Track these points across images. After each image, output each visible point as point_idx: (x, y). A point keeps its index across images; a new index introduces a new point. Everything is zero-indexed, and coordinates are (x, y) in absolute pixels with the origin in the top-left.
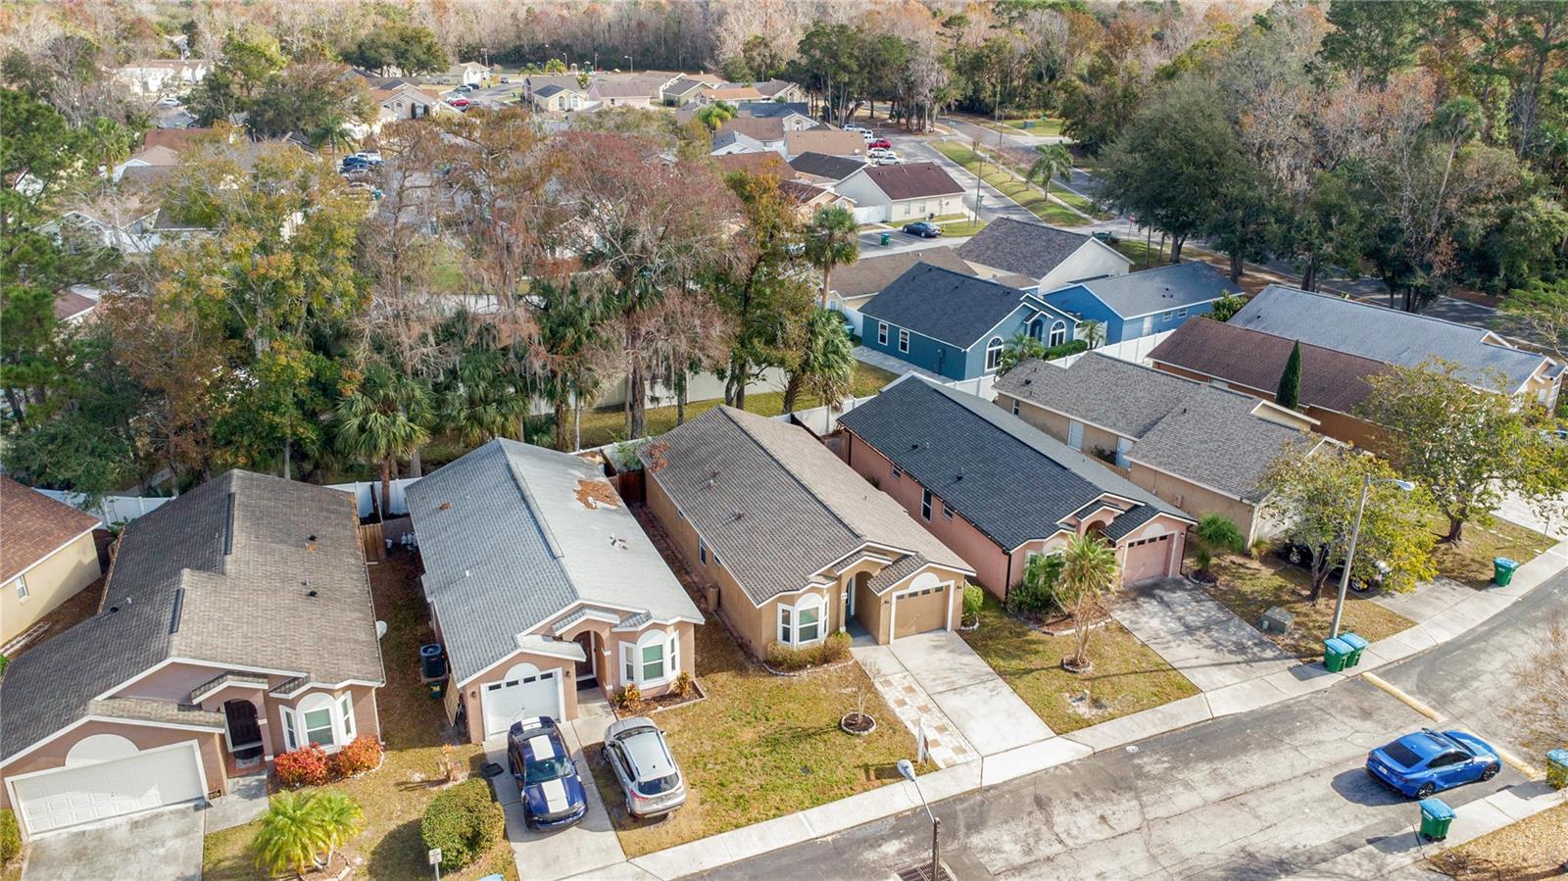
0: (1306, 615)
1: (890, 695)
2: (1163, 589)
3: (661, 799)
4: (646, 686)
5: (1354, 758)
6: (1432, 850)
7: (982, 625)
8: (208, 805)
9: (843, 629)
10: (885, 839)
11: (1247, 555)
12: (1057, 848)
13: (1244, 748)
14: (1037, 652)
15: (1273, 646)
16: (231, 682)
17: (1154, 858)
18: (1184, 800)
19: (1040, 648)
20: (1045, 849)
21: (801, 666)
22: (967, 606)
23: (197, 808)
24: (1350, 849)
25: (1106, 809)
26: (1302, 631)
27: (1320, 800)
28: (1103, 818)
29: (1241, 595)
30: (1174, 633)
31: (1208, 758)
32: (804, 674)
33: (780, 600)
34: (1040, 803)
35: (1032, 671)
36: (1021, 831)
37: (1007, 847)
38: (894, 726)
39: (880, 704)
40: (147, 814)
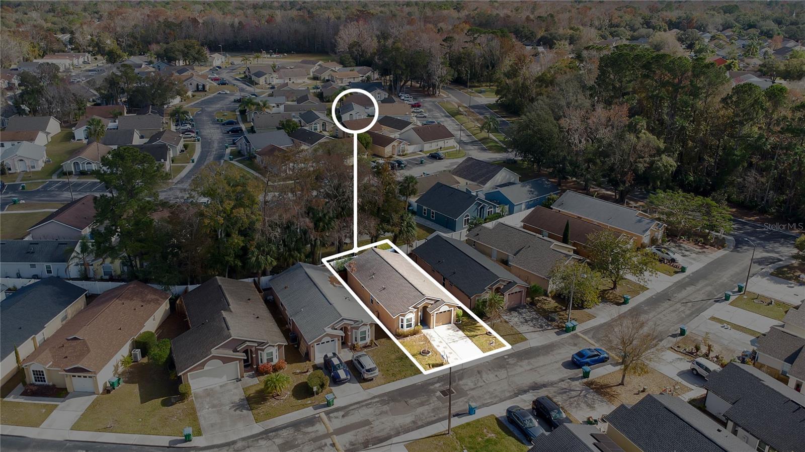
0: (563, 315)
1: (435, 344)
2: (519, 308)
3: (372, 374)
4: (361, 343)
5: (569, 357)
6: (585, 380)
7: (462, 321)
8: (241, 380)
9: (419, 324)
10: (436, 383)
11: (548, 296)
12: (483, 383)
13: (538, 356)
14: (479, 330)
15: (551, 325)
16: (248, 344)
17: (510, 385)
18: (519, 370)
19: (480, 328)
20: (480, 384)
21: (407, 336)
22: (457, 315)
23: (237, 381)
24: (563, 381)
25: (497, 373)
26: (561, 320)
27: (557, 369)
28: (496, 376)
29: (544, 310)
30: (521, 322)
31: (527, 359)
32: (408, 338)
33: (400, 315)
34: (479, 372)
35: (477, 336)
36: (473, 380)
37: (469, 384)
38: (436, 353)
39: (432, 347)
40: (224, 383)
